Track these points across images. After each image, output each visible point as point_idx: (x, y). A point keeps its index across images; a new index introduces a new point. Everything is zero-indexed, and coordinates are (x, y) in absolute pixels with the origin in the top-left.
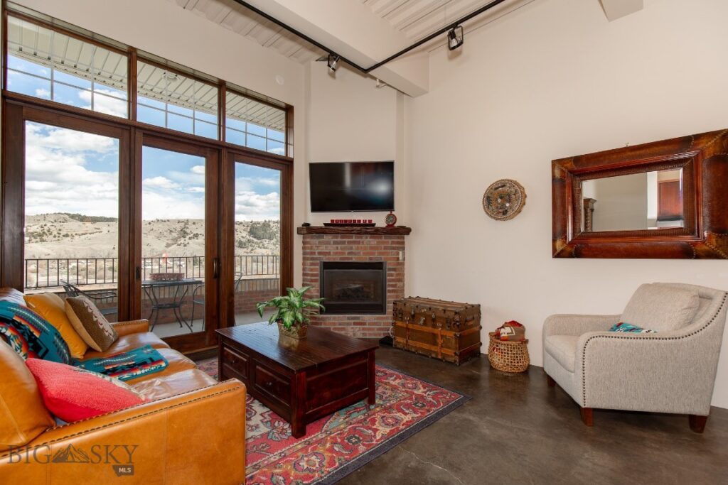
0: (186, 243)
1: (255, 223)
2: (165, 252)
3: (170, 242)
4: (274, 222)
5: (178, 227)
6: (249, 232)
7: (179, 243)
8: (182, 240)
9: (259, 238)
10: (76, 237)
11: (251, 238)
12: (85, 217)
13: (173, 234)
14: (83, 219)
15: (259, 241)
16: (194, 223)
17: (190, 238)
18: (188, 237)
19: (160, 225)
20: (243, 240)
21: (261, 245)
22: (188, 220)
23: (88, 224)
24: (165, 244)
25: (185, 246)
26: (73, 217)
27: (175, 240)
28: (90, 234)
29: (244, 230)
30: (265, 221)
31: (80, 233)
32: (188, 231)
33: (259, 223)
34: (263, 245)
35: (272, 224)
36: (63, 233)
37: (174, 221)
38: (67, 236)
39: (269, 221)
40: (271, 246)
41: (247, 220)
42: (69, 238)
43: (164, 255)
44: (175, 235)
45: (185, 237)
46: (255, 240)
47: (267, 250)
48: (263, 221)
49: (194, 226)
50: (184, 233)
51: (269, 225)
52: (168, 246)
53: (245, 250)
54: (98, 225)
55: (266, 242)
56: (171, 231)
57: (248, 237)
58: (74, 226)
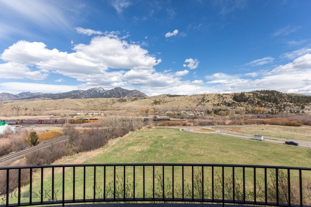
0: (204, 104)
1: (236, 94)
2: (196, 108)
3: (198, 104)
4: (247, 93)
5: (201, 97)
6: (233, 98)
7: (202, 104)
8: (203, 103)
9: (238, 101)
10: (168, 103)
11: (234, 101)
12: (171, 95)
13: (199, 100)
14: (170, 96)
15: (238, 103)
16: (207, 96)
17: (206, 102)
18: (205, 102)
19: (194, 97)
20: (230, 102)
21: (239, 105)
22: (205, 94)
23: (171, 98)
24: (196, 105)
25: (204, 105)
26: (167, 95)
27: (200, 103)
28: (172, 101)
29: (230, 98)
30: (242, 93)
31: (169, 101)
32: (205, 99)
33: (238, 94)
34: (241, 105)
35: (245, 94)
36: (165, 101)
37: (200, 95)
38: (165, 102)
39: (244, 93)
40: (245, 105)
41: (232, 93)
42: (166, 103)
43: (196, 109)
44: (200, 101)
45: (204, 102)
46: (236, 102)
47: (243, 107)
48: (241, 92)
49: (207, 97)
50: (203, 100)
51: (244, 94)
52: (197, 105)
53: (231, 107)
54: (175, 98)
55: (242, 103)
56: (199, 99)
57: (232, 101)
58: (168, 99)
